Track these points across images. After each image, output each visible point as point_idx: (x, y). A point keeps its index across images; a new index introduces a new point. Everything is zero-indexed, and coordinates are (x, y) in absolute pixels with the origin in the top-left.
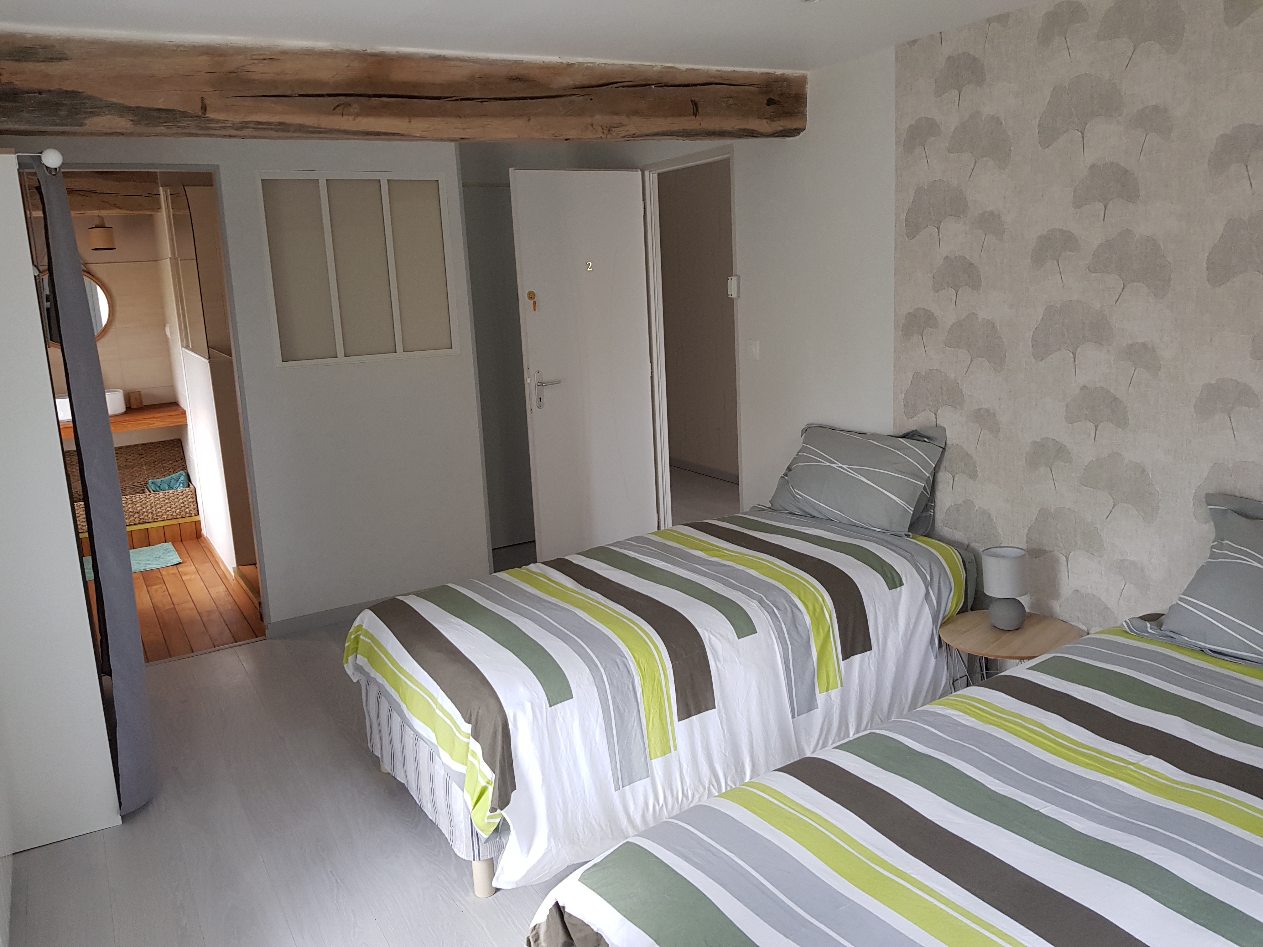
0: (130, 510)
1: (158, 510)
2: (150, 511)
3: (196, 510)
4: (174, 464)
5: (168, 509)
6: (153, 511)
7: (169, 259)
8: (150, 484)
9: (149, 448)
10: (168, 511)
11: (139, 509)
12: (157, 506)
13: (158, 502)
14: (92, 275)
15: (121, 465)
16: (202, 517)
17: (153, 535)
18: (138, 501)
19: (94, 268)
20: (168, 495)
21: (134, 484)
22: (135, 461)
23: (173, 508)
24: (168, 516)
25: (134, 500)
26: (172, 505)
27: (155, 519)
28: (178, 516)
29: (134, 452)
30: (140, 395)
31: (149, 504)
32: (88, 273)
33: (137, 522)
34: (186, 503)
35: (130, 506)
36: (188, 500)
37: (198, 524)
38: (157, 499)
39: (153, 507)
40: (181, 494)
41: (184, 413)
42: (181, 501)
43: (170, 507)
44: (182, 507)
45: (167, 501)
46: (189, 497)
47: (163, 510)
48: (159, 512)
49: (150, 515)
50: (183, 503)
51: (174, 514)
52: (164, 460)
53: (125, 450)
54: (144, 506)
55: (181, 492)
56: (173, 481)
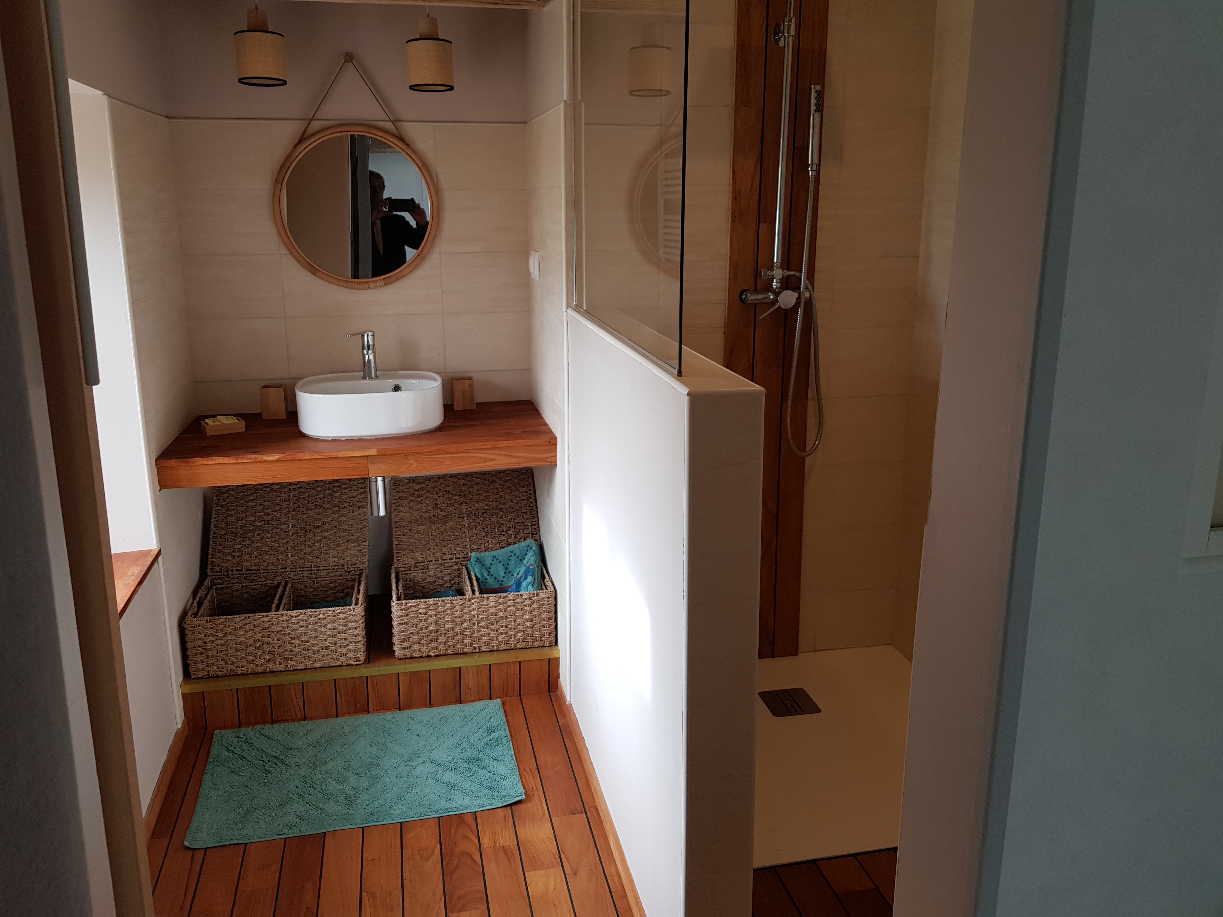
0: (432, 627)
1: (484, 631)
2: (467, 632)
3: (553, 635)
4: (517, 520)
5: (501, 630)
6: (474, 631)
7: (562, 105)
8: (473, 560)
9: (478, 484)
10: (501, 634)
11: (448, 626)
12: (483, 624)
13: (484, 615)
14: (408, 145)
15: (427, 515)
16: (563, 651)
17: (470, 682)
18: (449, 612)
19: (412, 131)
20: (504, 603)
21: (445, 557)
22: (451, 509)
23: (510, 629)
24: (500, 643)
25: (440, 609)
26: (510, 621)
27: (475, 648)
28: (519, 646)
29: (451, 488)
30: (471, 386)
31: (467, 617)
32: (402, 140)
33: (442, 652)
34: (537, 620)
35: (432, 620)
36: (540, 615)
37: (553, 664)
38: (483, 608)
39: (474, 624)
40: (528, 602)
41: (552, 442)
42: (527, 616)
43: (506, 627)
44: (527, 627)
45: (501, 614)
46: (544, 608)
47: (492, 630)
48: (484, 635)
49: (467, 641)
50: (531, 620)
51: (512, 641)
52: (501, 511)
53: (435, 484)
54: (458, 620)
55: (530, 599)
56: (513, 558)
